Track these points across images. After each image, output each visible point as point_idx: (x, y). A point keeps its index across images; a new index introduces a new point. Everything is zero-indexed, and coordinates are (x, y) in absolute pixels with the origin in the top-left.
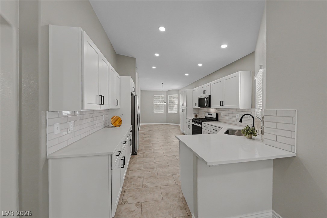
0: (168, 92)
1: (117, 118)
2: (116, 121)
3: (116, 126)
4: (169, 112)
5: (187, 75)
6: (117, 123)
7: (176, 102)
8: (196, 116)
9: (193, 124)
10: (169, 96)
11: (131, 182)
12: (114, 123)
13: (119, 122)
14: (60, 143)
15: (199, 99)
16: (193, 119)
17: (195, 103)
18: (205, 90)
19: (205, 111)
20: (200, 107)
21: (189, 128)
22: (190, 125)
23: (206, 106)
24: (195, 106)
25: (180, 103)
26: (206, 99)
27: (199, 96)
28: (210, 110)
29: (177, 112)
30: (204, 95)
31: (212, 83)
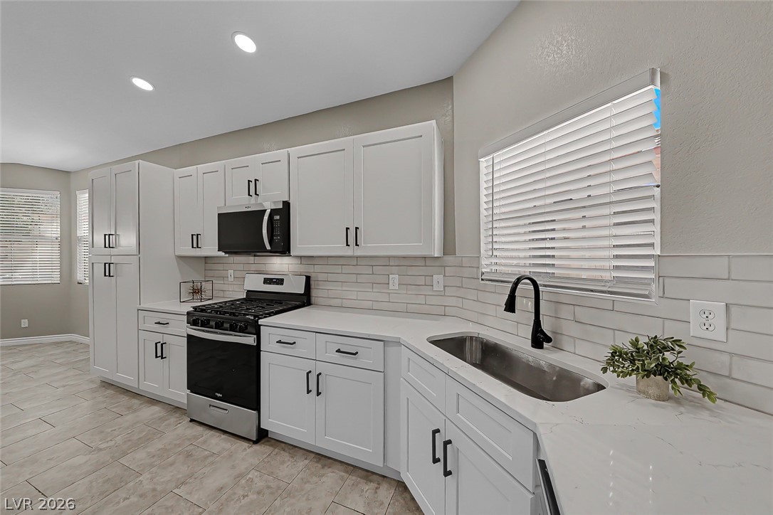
7: (53, 230)
8: (196, 291)
9: (189, 336)
15: (221, 217)
16: (192, 309)
17: (192, 235)
18: (256, 180)
19: (241, 267)
20: (226, 253)
21: (159, 354)
22: (167, 339)
23: (268, 247)
24: (193, 247)
25: (78, 235)
26: (266, 218)
27: (223, 205)
28: (279, 265)
29: (56, 279)
30: (253, 200)
31: (295, 151)
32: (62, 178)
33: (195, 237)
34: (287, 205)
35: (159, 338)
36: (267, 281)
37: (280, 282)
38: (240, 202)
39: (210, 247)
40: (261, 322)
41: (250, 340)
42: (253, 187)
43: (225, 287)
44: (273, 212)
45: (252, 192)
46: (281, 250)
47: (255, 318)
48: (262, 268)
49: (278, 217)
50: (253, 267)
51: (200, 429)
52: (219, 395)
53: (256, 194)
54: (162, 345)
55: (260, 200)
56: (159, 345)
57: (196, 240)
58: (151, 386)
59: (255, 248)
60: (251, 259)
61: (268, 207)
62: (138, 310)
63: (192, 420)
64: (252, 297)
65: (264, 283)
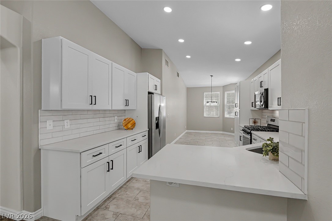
0: (225, 88)
1: (130, 120)
2: (129, 123)
3: (128, 129)
4: (227, 116)
5: (238, 60)
6: (129, 126)
8: (255, 122)
10: (226, 93)
11: (126, 192)
12: (126, 125)
13: (131, 124)
14: (54, 138)
18: (262, 81)
21: (240, 140)
24: (252, 107)
34: (266, 90)
37: (274, 121)
40: (251, 132)
42: (261, 84)
53: (262, 87)
54: (241, 137)
62: (239, 126)
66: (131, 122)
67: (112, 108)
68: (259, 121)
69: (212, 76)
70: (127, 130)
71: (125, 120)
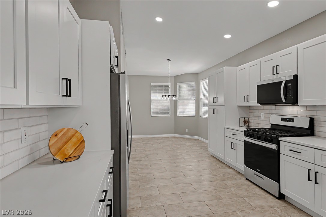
1: (70, 134)
2: (68, 141)
4: (180, 114)
6: (69, 150)
8: (246, 122)
9: (245, 141)
12: (60, 149)
13: (75, 144)
15: (258, 87)
16: (246, 129)
17: (245, 96)
18: (277, 66)
19: (268, 111)
20: (260, 104)
21: (233, 147)
22: (235, 141)
23: (284, 101)
24: (245, 102)
25: (201, 98)
26: (283, 85)
27: (259, 81)
28: (290, 111)
29: (194, 115)
30: (275, 76)
31: (301, 45)
32: (196, 76)
33: (246, 97)
34: (296, 77)
35: (233, 140)
36: (283, 120)
37: (292, 120)
38: (268, 78)
39: (253, 101)
40: (280, 139)
41: (274, 147)
42: (275, 70)
43: (259, 122)
44: (287, 82)
45: (275, 72)
46: (292, 102)
47: (276, 136)
48: (280, 112)
49: (290, 84)
50: (274, 112)
51: (250, 184)
52: (259, 170)
53: (277, 73)
54: (234, 143)
55: (279, 76)
56: (233, 143)
57: (246, 99)
58: (230, 160)
59: (277, 102)
60: (273, 107)
61: (284, 79)
62: (225, 128)
63: (247, 179)
64: (274, 127)
65: (281, 121)
66: (74, 139)
67: (28, 103)
68: (251, 121)
69: (169, 60)
70: (64, 164)
71: (56, 135)
